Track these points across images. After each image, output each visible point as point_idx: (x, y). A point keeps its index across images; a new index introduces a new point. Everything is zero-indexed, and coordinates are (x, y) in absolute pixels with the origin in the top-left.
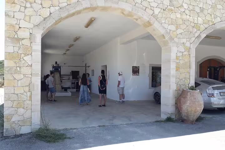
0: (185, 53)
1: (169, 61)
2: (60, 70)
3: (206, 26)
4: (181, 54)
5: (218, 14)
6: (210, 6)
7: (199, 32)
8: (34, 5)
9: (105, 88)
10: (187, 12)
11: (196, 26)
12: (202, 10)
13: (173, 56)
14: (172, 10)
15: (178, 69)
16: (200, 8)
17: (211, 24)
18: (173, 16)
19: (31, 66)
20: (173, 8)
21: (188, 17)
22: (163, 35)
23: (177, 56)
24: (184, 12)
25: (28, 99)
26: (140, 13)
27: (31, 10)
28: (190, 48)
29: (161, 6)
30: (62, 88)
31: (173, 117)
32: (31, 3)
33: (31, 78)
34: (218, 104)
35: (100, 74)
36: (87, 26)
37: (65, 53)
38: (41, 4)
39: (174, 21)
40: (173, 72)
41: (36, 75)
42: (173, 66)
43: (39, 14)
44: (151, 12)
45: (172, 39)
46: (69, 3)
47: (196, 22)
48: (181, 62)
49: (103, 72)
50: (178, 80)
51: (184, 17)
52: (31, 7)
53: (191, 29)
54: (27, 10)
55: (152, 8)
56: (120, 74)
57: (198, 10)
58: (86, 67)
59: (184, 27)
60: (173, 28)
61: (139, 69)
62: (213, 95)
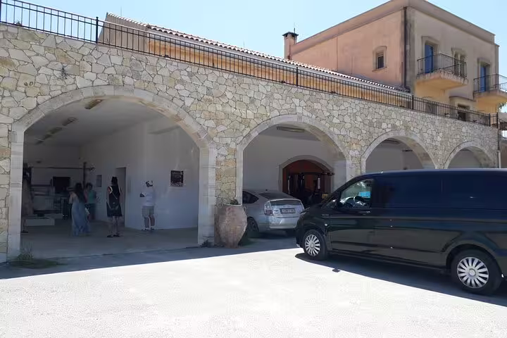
0: (230, 157)
1: (206, 167)
2: (30, 175)
3: (259, 122)
4: (223, 158)
5: (275, 105)
6: (264, 96)
7: (248, 129)
8: (15, 93)
9: (117, 207)
10: (231, 103)
11: (245, 121)
12: (252, 100)
13: (212, 160)
14: (210, 101)
15: (218, 177)
16: (250, 98)
17: (266, 118)
18: (211, 108)
19: (9, 173)
20: (211, 98)
21: (233, 110)
22: (198, 134)
23: (217, 161)
24: (227, 103)
25: (4, 217)
26: (165, 105)
27: (11, 99)
28: (235, 150)
29: (195, 95)
30: (35, 212)
31: (212, 241)
32: (10, 91)
33: (8, 189)
34: (278, 225)
35: (110, 184)
36: (90, 107)
37: (40, 142)
38: (25, 93)
39: (213, 114)
40: (212, 182)
41: (16, 185)
42: (212, 174)
43: (21, 105)
44: (181, 103)
45: (210, 138)
46: (63, 91)
47: (244, 116)
48: (224, 169)
49: (114, 180)
50: (219, 192)
51: (228, 109)
52: (11, 96)
53: (237, 125)
54: (5, 100)
55: (183, 98)
56: (148, 185)
57: (246, 100)
58: (84, 169)
59: (227, 122)
60: (211, 123)
61: (182, 176)
62: (271, 212)
